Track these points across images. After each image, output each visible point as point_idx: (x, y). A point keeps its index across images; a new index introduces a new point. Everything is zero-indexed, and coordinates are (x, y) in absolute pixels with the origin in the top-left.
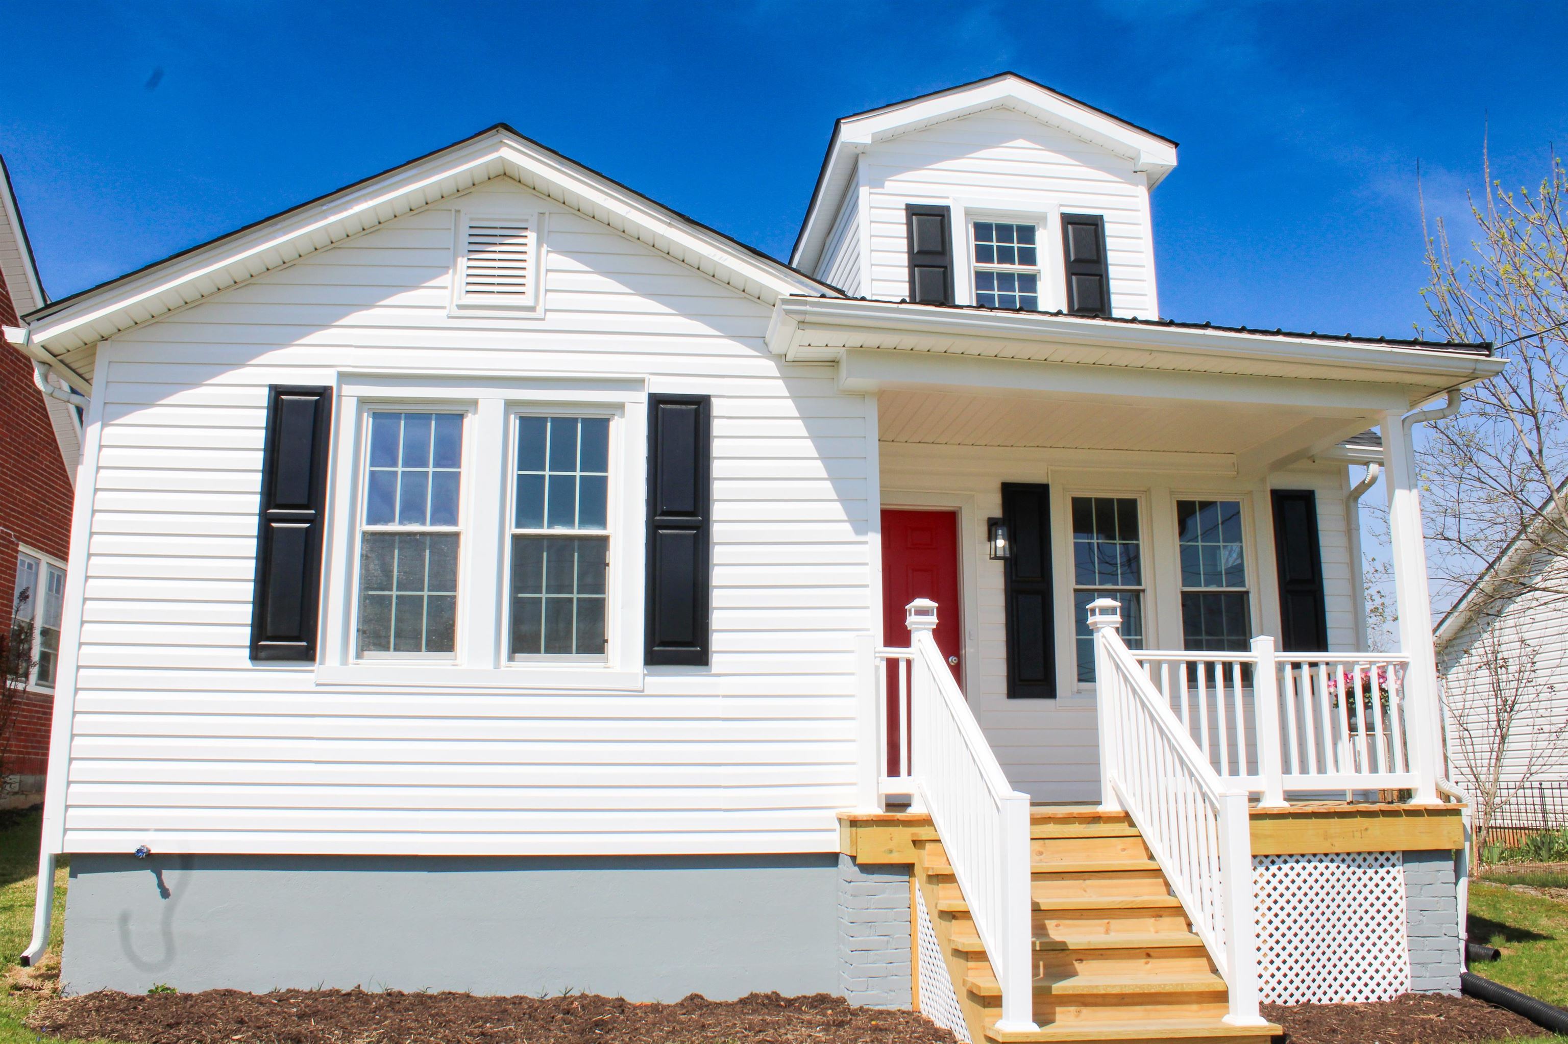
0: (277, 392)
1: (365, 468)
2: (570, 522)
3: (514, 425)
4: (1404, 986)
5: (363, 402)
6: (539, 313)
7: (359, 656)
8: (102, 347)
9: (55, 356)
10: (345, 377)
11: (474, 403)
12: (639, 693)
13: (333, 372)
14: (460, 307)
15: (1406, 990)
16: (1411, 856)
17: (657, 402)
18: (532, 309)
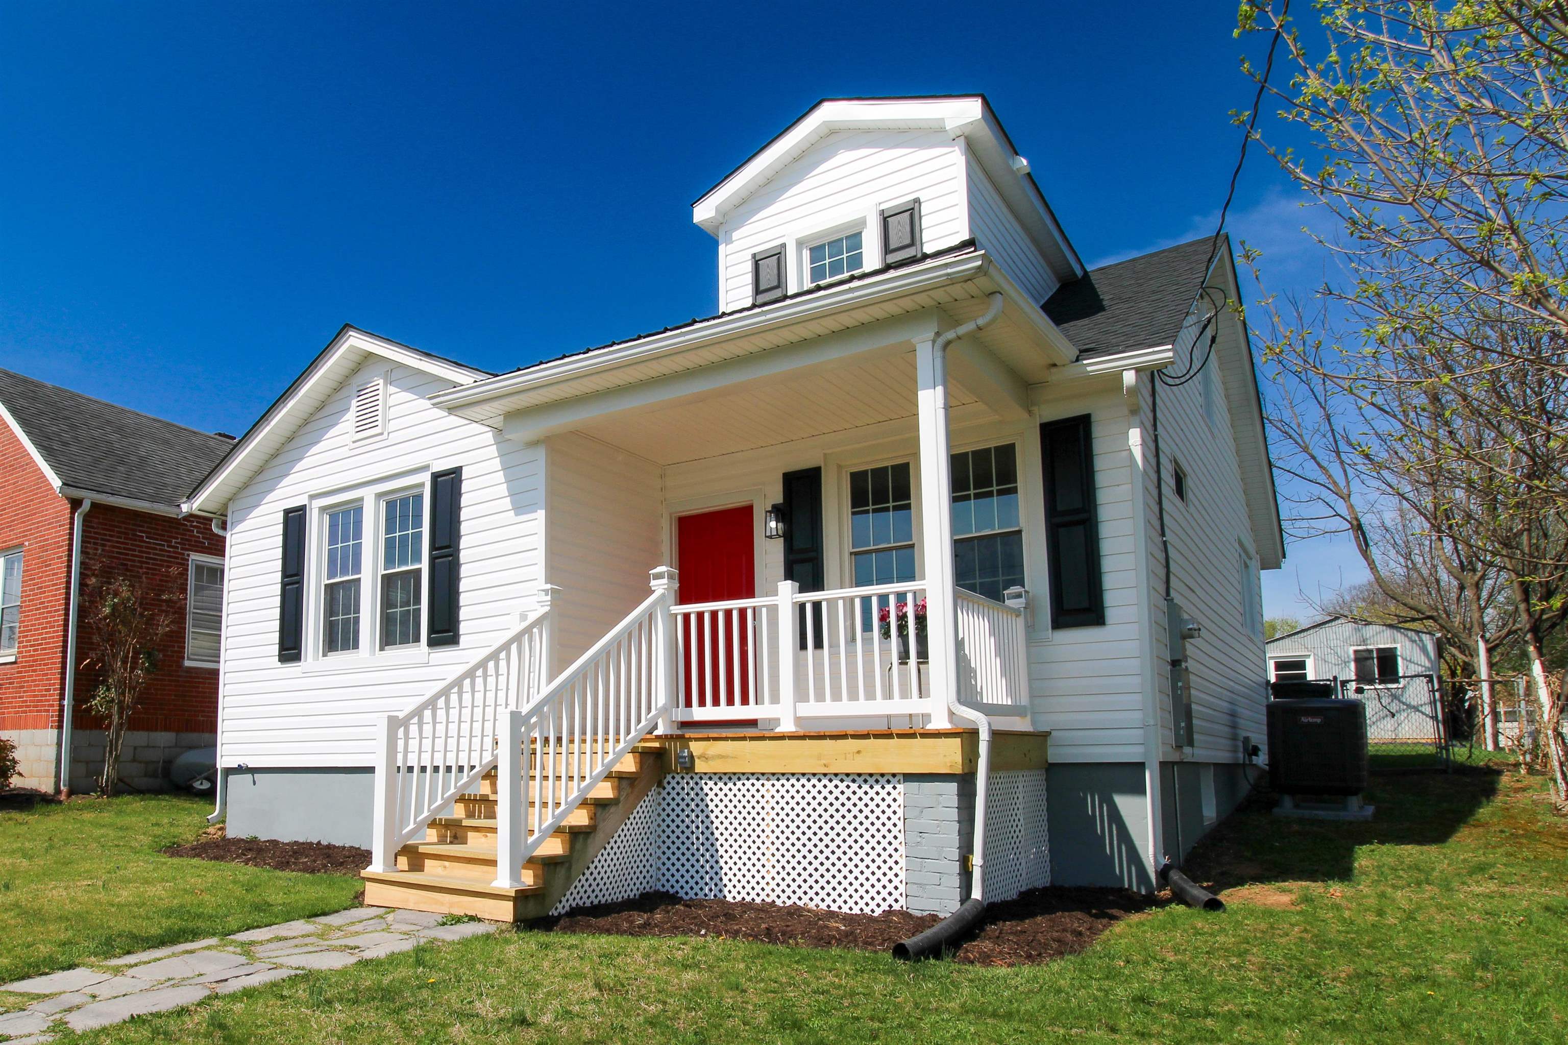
0: (287, 512)
1: (326, 547)
2: (407, 564)
3: (383, 505)
4: (899, 904)
5: (323, 509)
6: (386, 434)
7: (324, 655)
8: (230, 504)
9: (214, 513)
10: (312, 497)
11: (361, 499)
12: (427, 665)
13: (306, 496)
14: (354, 442)
15: (902, 907)
16: (909, 777)
17: (436, 476)
18: (382, 434)
